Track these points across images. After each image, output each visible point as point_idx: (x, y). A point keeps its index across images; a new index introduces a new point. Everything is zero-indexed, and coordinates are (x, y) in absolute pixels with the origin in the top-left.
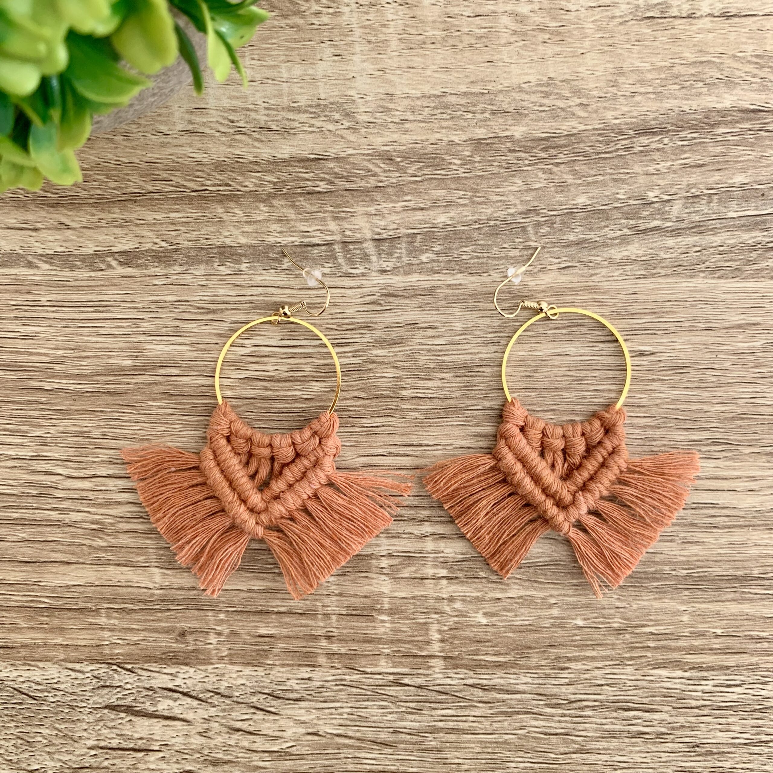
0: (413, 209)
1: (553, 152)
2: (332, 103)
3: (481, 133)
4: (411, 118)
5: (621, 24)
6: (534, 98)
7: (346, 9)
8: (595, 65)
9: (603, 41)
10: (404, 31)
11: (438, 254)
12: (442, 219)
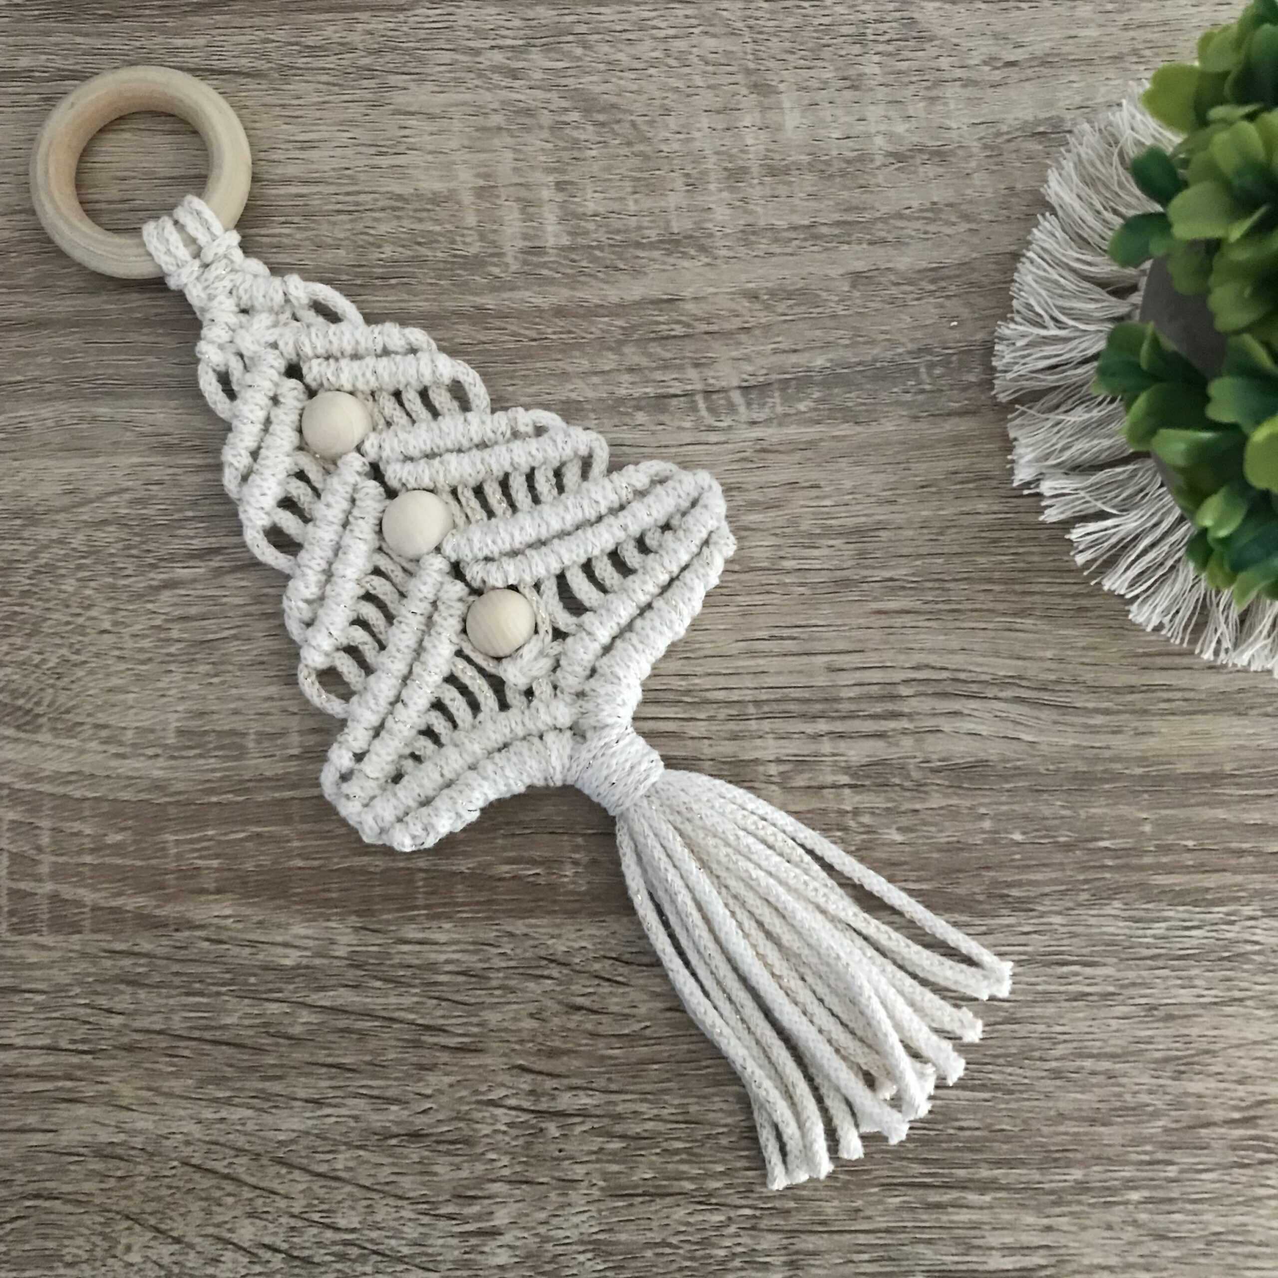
0: (785, 351)
1: (943, 284)
2: (685, 237)
3: (860, 266)
4: (778, 251)
5: (1009, 141)
6: (918, 224)
7: (697, 135)
8: (983, 186)
9: (991, 160)
10: (766, 157)
11: (815, 401)
12: (820, 361)
